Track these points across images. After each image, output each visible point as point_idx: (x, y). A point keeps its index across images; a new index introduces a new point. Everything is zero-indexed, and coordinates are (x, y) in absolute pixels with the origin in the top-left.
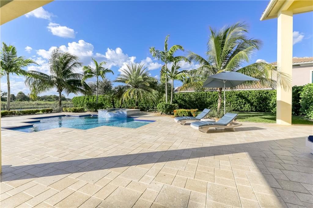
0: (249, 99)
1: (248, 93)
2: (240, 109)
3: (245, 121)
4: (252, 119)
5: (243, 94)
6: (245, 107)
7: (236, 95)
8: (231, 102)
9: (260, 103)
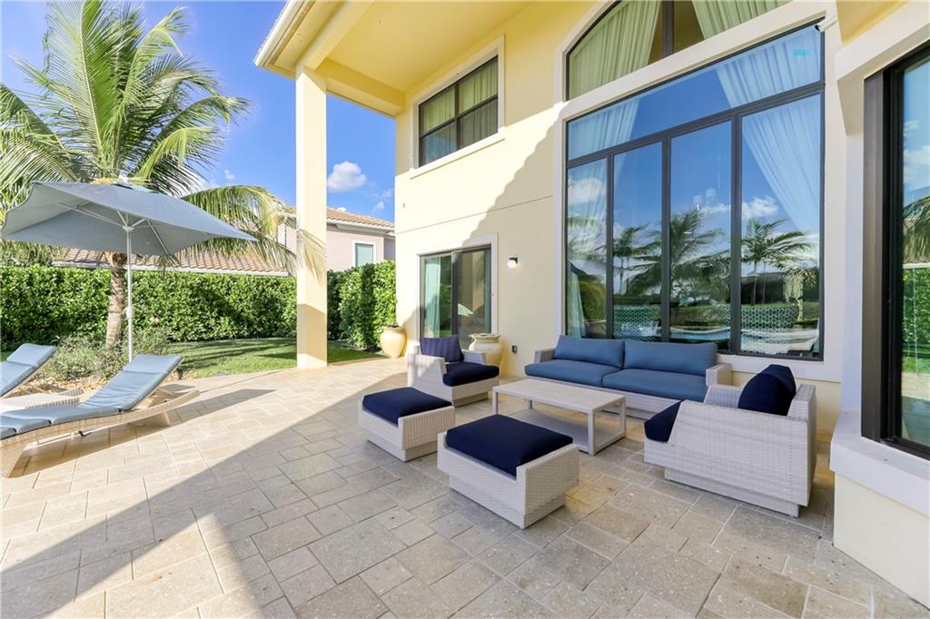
0: (231, 301)
1: (229, 282)
2: (205, 332)
3: (214, 375)
4: (237, 363)
5: (213, 283)
6: (220, 324)
7: (191, 287)
8: (171, 310)
9: (261, 313)
